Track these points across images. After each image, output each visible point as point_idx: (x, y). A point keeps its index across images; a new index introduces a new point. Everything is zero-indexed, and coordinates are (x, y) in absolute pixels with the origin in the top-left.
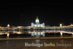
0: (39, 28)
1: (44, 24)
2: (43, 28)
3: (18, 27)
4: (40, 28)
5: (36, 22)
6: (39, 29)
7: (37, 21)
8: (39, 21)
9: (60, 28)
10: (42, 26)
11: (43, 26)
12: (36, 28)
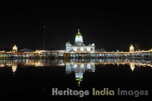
0: (82, 54)
1: (93, 45)
2: (92, 55)
3: (37, 52)
4: (85, 54)
5: (76, 41)
6: (83, 56)
7: (79, 39)
8: (83, 40)
9: (131, 54)
10: (90, 49)
11: (92, 49)
12: (76, 54)
